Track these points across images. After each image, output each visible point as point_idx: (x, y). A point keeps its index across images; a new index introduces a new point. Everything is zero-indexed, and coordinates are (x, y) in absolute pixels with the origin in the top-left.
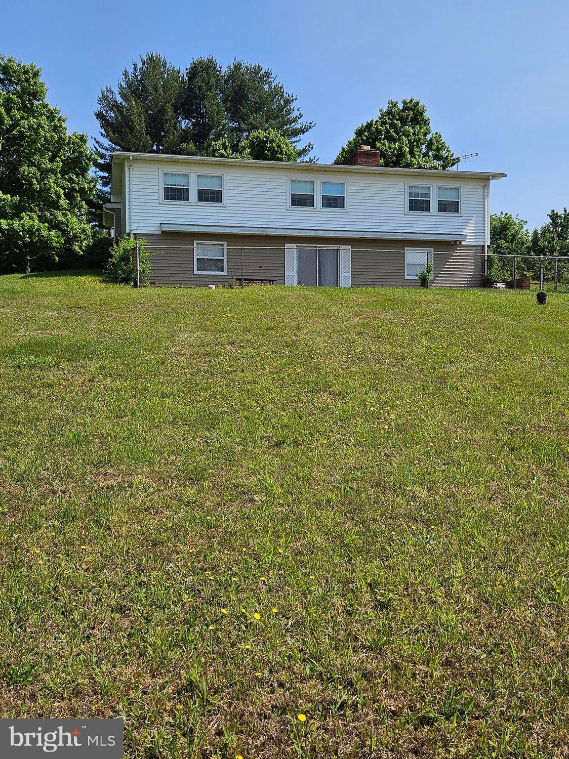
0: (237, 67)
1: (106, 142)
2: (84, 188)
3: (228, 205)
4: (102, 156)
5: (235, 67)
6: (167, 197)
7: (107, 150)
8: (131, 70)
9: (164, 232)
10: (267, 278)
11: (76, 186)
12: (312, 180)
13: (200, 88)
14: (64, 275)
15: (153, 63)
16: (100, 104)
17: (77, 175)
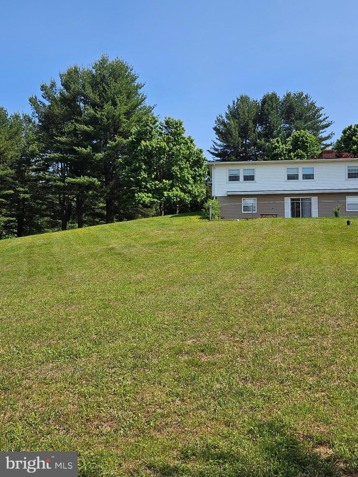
0: (289, 95)
1: (219, 143)
2: (201, 173)
3: (257, 181)
4: (217, 150)
5: (287, 95)
6: (230, 180)
7: (219, 146)
8: (231, 105)
9: (228, 195)
10: (274, 214)
11: (197, 173)
12: (298, 167)
13: (267, 109)
14: (186, 215)
15: (244, 100)
16: (216, 124)
17: (198, 168)
